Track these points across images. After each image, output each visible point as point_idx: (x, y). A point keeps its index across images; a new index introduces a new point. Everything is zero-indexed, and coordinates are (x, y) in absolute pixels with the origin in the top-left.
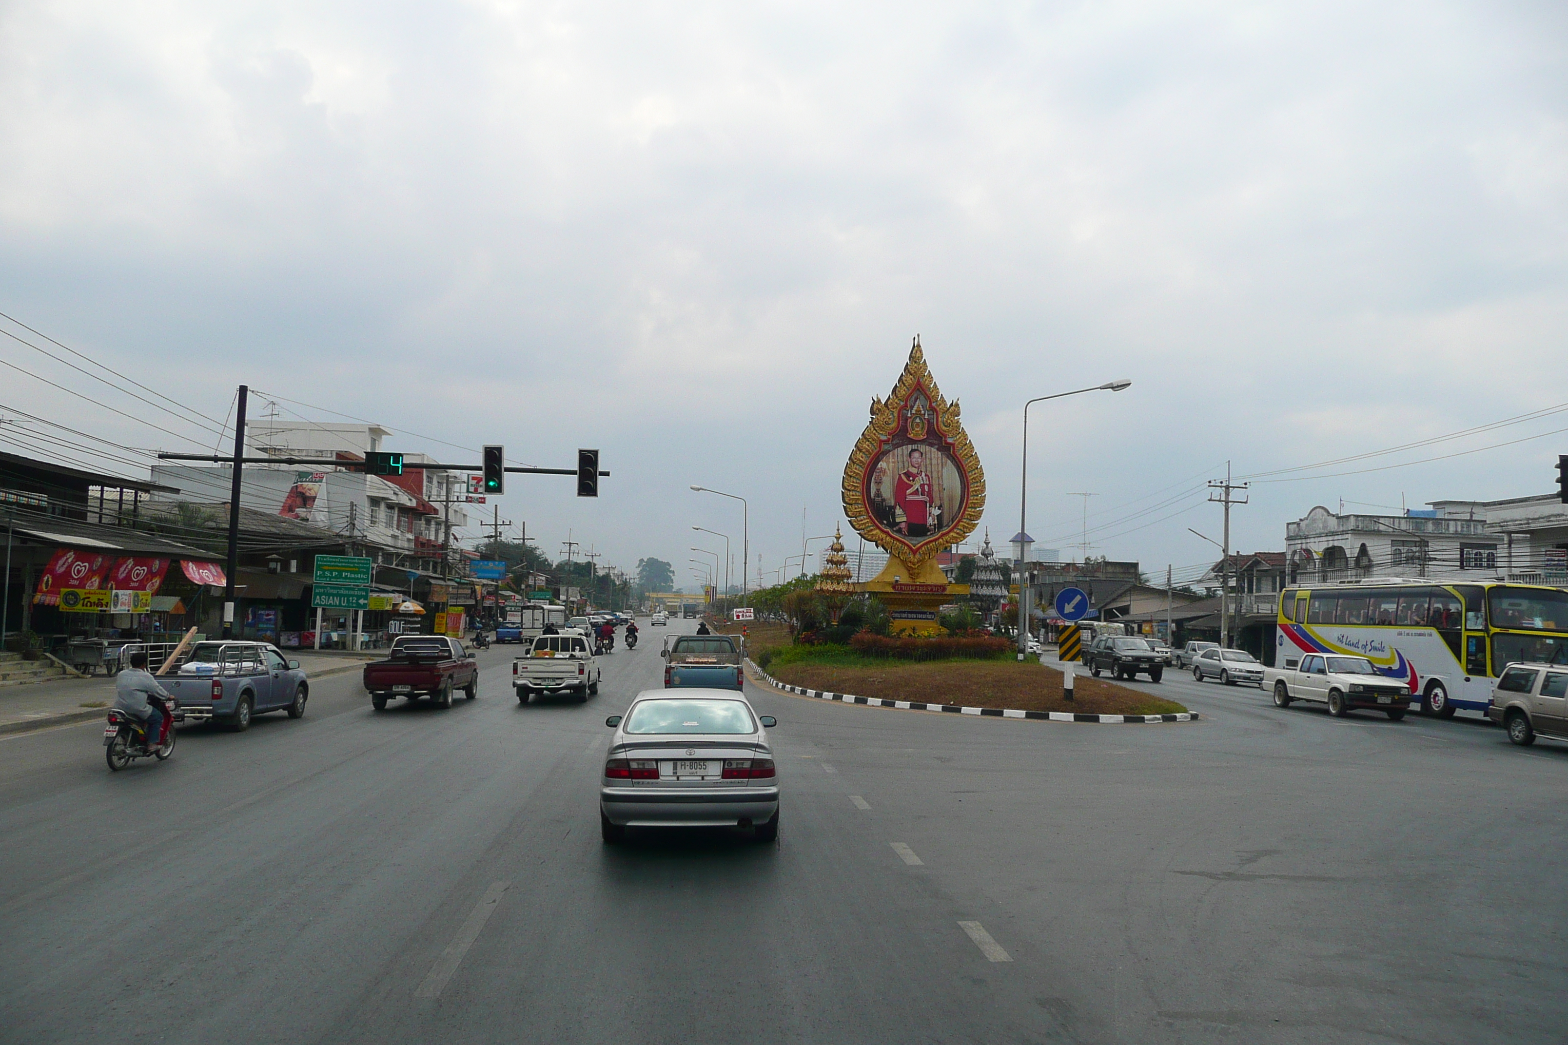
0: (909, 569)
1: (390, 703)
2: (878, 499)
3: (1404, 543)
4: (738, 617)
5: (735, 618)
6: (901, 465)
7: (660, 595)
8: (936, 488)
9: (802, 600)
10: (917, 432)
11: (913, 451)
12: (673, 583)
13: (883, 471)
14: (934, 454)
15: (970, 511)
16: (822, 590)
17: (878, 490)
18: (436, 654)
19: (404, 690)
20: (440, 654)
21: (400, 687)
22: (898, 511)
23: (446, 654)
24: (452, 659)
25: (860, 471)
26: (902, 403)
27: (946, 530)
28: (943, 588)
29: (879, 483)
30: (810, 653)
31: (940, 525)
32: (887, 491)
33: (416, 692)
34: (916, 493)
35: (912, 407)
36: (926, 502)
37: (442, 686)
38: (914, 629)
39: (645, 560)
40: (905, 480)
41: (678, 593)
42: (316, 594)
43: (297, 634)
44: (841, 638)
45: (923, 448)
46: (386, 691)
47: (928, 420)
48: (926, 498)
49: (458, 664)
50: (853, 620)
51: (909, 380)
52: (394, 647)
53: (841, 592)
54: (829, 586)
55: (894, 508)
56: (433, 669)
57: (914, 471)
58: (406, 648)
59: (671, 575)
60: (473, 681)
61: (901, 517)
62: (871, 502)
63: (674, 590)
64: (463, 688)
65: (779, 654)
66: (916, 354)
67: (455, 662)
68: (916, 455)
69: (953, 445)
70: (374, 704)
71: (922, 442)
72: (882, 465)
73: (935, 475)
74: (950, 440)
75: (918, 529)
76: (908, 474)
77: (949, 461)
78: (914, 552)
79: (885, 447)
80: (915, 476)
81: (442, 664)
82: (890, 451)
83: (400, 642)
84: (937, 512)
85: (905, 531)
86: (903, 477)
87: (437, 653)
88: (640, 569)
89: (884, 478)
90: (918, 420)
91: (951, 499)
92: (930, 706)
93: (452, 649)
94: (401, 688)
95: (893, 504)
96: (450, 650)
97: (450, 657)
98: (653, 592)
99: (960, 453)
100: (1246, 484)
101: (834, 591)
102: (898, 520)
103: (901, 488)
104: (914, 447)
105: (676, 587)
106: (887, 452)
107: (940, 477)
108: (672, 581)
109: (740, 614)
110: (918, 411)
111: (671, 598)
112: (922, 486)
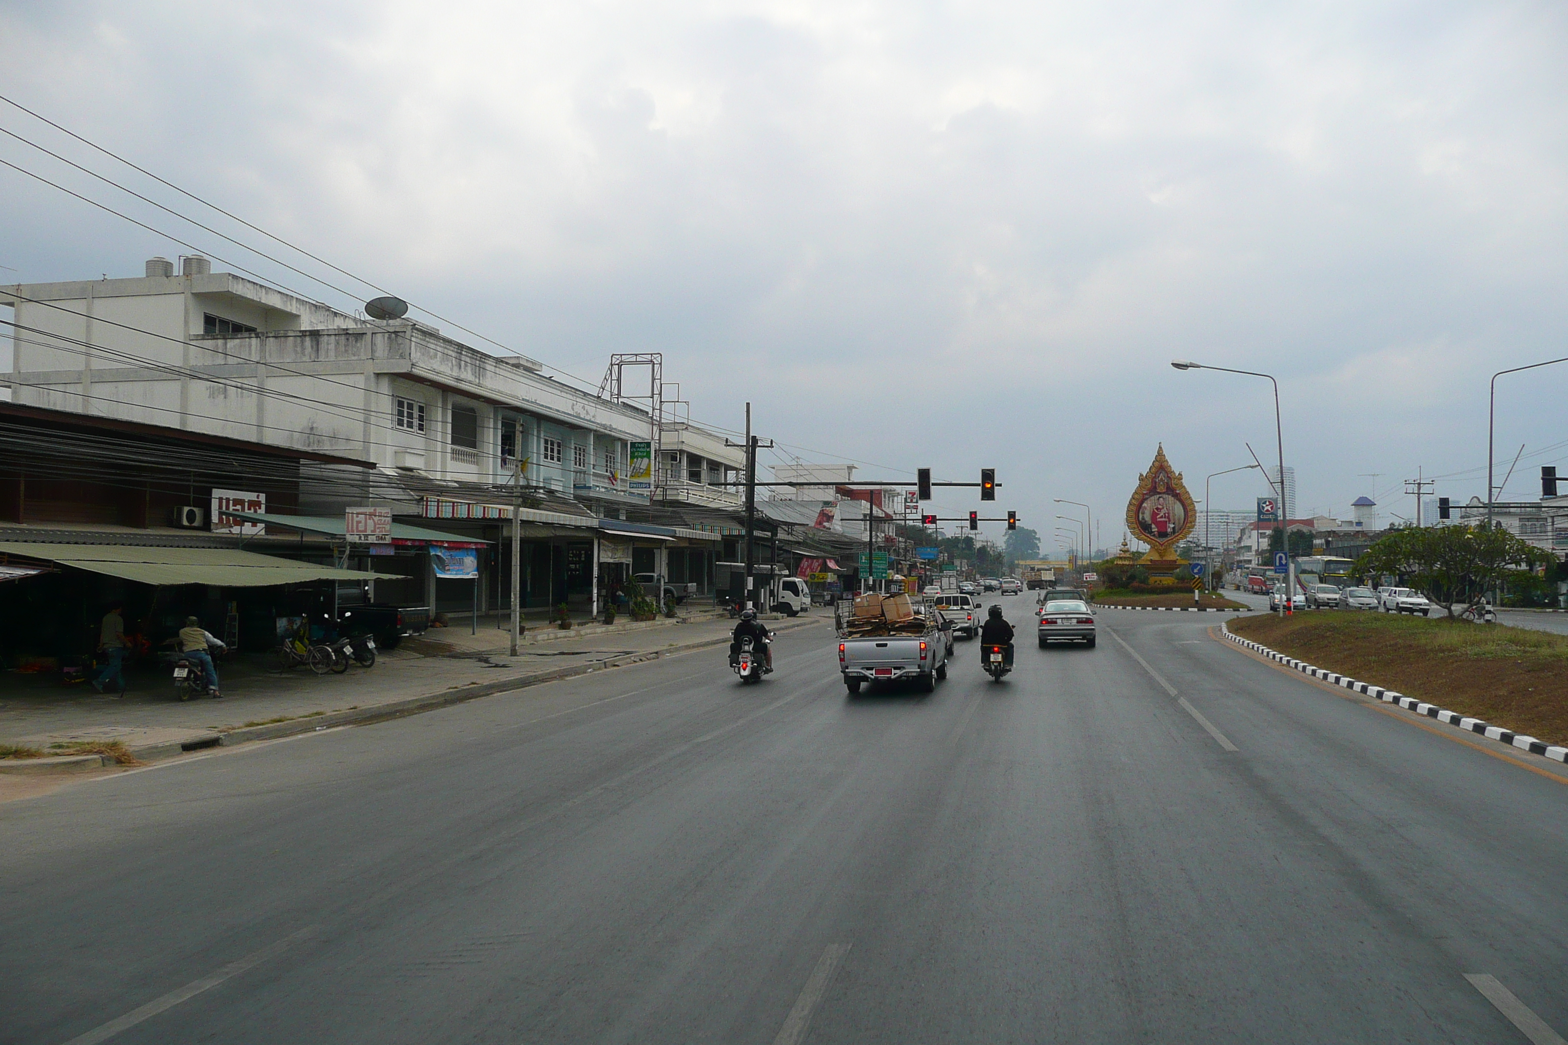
0: (1159, 553)
2: (1143, 521)
3: (1528, 520)
4: (1086, 578)
5: (1085, 579)
6: (1154, 504)
7: (1028, 562)
8: (1171, 515)
9: (1108, 569)
10: (1161, 488)
11: (1160, 497)
12: (1039, 550)
13: (1145, 508)
14: (1170, 498)
15: (1189, 525)
16: (1117, 564)
17: (1143, 517)
22: (1153, 526)
25: (1134, 508)
26: (1154, 475)
27: (1177, 534)
28: (1175, 561)
29: (1143, 513)
30: (1111, 593)
31: (1174, 532)
32: (1148, 517)
34: (1162, 517)
35: (1159, 477)
36: (1166, 522)
38: (1161, 581)
40: (1156, 511)
41: (1045, 559)
42: (861, 572)
43: (851, 592)
44: (1125, 586)
45: (1165, 496)
47: (1167, 483)
48: (1167, 520)
50: (1132, 578)
51: (1157, 464)
53: (1126, 565)
54: (1120, 562)
55: (1151, 525)
57: (1160, 507)
59: (1037, 542)
61: (1155, 529)
62: (1140, 523)
63: (1040, 556)
65: (1098, 594)
66: (1160, 454)
68: (1161, 499)
69: (1179, 493)
71: (1164, 493)
72: (1145, 505)
73: (1171, 509)
74: (1178, 492)
75: (1163, 534)
76: (1157, 509)
77: (1177, 502)
78: (1162, 545)
79: (1147, 496)
80: (1161, 509)
82: (1148, 498)
84: (1172, 526)
85: (1157, 535)
86: (1155, 510)
89: (1146, 512)
90: (1161, 483)
91: (1179, 519)
92: (1148, 608)
95: (1150, 522)
98: (1022, 560)
99: (1183, 497)
100: (1432, 481)
101: (1123, 565)
102: (1153, 530)
103: (1154, 515)
104: (1160, 496)
105: (1042, 552)
106: (1146, 499)
107: (1173, 509)
108: (1038, 548)
109: (1088, 577)
110: (1162, 479)
112: (1165, 514)
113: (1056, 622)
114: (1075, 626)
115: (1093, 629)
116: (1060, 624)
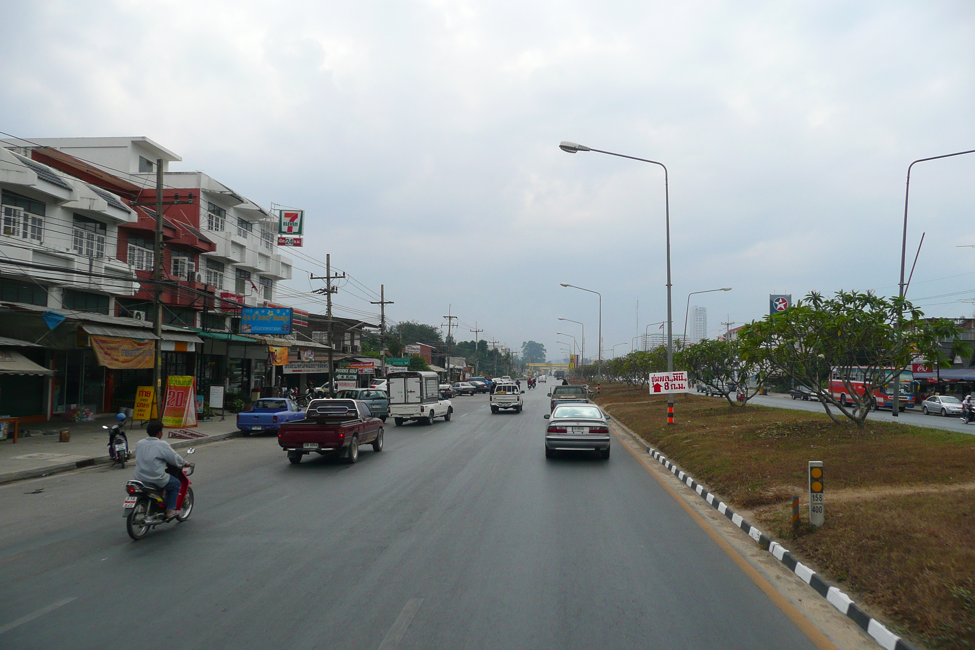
1: (305, 458)
4: (657, 388)
5: (652, 391)
7: (536, 365)
18: (345, 415)
19: (313, 447)
20: (348, 414)
21: (310, 444)
23: (353, 415)
24: (358, 418)
33: (322, 449)
37: (347, 444)
39: (527, 342)
41: (549, 364)
46: (297, 449)
49: (364, 423)
52: (309, 408)
56: (337, 428)
58: (319, 410)
59: (544, 352)
60: (379, 436)
63: (546, 362)
64: (371, 443)
67: (361, 421)
70: (290, 459)
81: (345, 424)
83: (315, 404)
87: (346, 413)
88: (523, 348)
93: (358, 410)
94: (311, 446)
96: (356, 411)
97: (356, 417)
98: (531, 362)
105: (547, 360)
108: (545, 356)
109: (662, 383)
111: (543, 367)
113: (565, 431)
114: (587, 435)
115: (608, 440)
116: (570, 434)
